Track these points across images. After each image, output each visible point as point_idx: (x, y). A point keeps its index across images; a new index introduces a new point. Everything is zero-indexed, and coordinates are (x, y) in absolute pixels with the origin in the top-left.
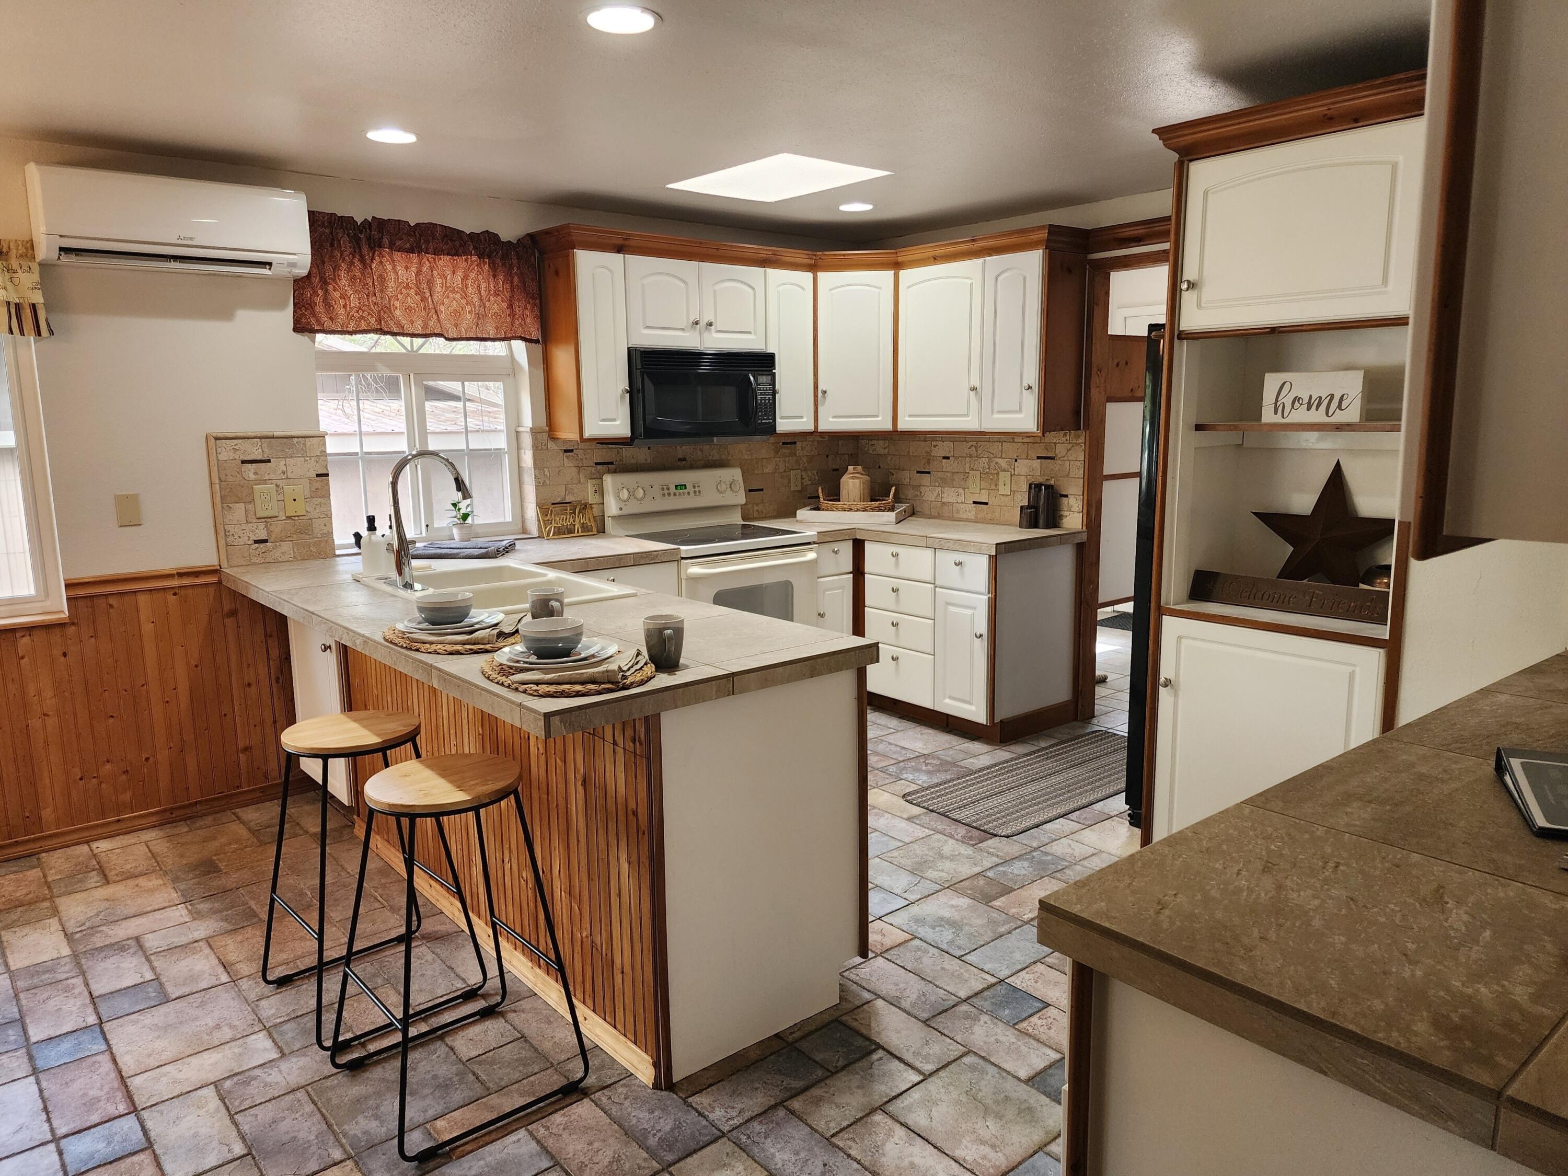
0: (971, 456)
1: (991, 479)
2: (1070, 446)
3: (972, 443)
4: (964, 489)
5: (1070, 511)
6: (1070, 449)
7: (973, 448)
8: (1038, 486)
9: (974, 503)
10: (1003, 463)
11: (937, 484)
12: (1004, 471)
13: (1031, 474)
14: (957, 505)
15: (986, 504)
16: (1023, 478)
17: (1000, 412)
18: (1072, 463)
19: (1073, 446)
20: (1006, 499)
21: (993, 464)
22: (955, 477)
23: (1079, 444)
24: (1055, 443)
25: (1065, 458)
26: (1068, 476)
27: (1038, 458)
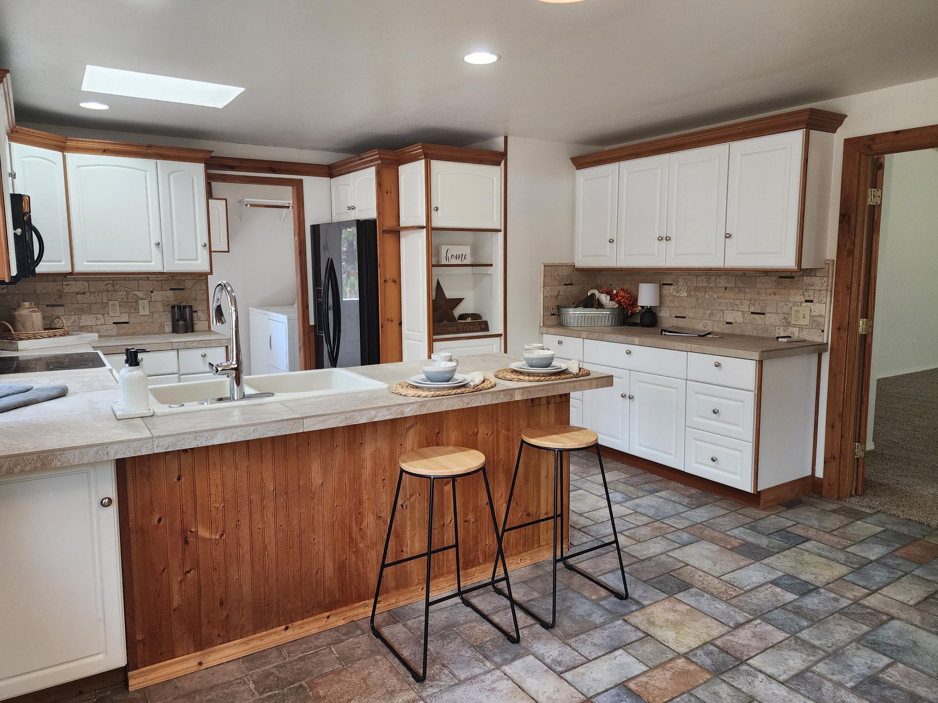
0: (108, 291)
1: (131, 306)
2: (195, 281)
3: (108, 282)
4: (103, 315)
5: (199, 320)
6: (196, 283)
7: (110, 285)
8: (173, 307)
9: (114, 323)
10: (140, 294)
11: (73, 314)
12: (142, 299)
13: (166, 300)
14: (97, 327)
15: (128, 323)
16: (159, 303)
17: (178, 260)
18: (198, 291)
19: (197, 282)
20: (146, 318)
21: (130, 296)
22: (93, 306)
23: (202, 280)
24: (184, 280)
25: (193, 289)
26: (195, 299)
27: (171, 289)
